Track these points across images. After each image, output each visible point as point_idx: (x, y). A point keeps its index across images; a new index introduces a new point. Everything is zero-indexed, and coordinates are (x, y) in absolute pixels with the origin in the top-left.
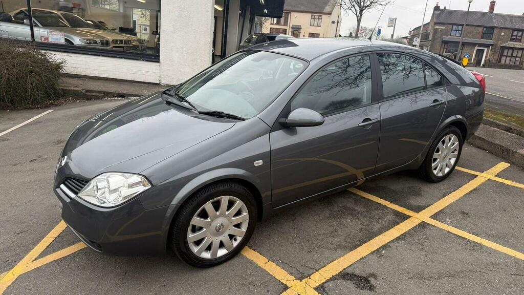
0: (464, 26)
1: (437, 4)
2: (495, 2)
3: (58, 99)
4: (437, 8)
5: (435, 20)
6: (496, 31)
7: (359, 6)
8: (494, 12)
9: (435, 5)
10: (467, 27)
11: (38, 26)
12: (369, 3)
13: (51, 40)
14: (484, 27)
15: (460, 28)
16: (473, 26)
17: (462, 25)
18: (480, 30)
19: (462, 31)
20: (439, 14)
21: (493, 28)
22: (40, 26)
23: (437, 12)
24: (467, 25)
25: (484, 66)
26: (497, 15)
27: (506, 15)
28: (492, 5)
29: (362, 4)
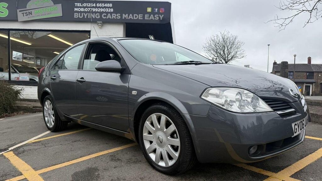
0: (294, 72)
1: (275, 61)
2: (310, 58)
3: (12, 113)
4: (275, 63)
5: (275, 70)
6: (315, 74)
7: (225, 60)
8: (311, 63)
9: (274, 62)
10: (296, 73)
11: (17, 73)
12: (230, 58)
13: (21, 79)
14: (307, 72)
15: (292, 73)
16: (299, 72)
17: (293, 72)
18: (305, 74)
19: (293, 75)
20: (277, 67)
21: (313, 72)
22: (18, 72)
23: (276, 66)
24: (296, 72)
25: (312, 95)
26: (313, 65)
27: (319, 64)
28: (309, 59)
29: (226, 58)
